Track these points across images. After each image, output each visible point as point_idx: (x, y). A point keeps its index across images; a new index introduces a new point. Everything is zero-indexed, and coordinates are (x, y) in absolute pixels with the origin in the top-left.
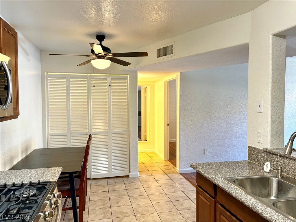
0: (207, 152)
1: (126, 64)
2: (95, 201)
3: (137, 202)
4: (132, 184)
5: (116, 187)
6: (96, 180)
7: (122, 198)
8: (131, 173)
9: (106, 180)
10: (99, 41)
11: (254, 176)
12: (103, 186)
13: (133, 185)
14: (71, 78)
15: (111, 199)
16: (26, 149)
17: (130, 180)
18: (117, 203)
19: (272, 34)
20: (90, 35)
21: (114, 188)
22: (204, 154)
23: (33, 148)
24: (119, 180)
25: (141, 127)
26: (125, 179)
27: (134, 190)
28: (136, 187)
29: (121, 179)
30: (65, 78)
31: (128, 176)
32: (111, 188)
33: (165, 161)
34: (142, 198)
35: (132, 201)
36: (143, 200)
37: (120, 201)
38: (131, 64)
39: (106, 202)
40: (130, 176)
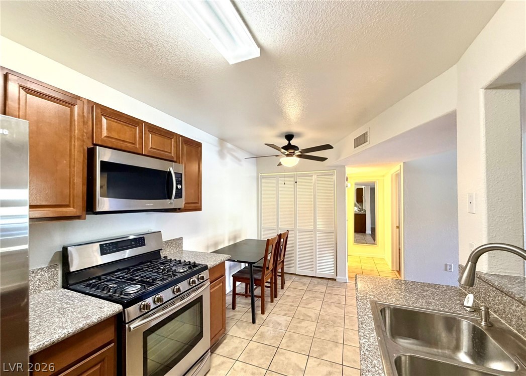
0: (451, 269)
1: (323, 159)
2: (288, 296)
3: (328, 309)
4: (335, 288)
5: (316, 288)
6: (300, 277)
7: (315, 301)
8: (338, 277)
9: (311, 278)
10: (287, 140)
11: (433, 310)
12: (304, 284)
13: (336, 290)
14: (280, 177)
15: (304, 298)
16: (235, 238)
17: (335, 284)
18: (307, 305)
19: (482, 88)
20: (280, 136)
21: (314, 288)
22: (446, 270)
23: (243, 238)
24: (322, 282)
25: (375, 228)
26: (330, 282)
27: (334, 296)
28: (337, 292)
29: (326, 281)
30: (275, 178)
31: (335, 280)
32: (311, 287)
33: (391, 271)
34: (336, 306)
35: (324, 307)
36: (336, 309)
37: (311, 303)
38: (327, 158)
39: (297, 300)
40: (337, 280)
